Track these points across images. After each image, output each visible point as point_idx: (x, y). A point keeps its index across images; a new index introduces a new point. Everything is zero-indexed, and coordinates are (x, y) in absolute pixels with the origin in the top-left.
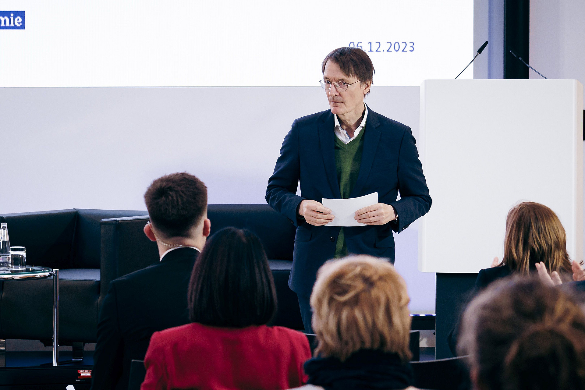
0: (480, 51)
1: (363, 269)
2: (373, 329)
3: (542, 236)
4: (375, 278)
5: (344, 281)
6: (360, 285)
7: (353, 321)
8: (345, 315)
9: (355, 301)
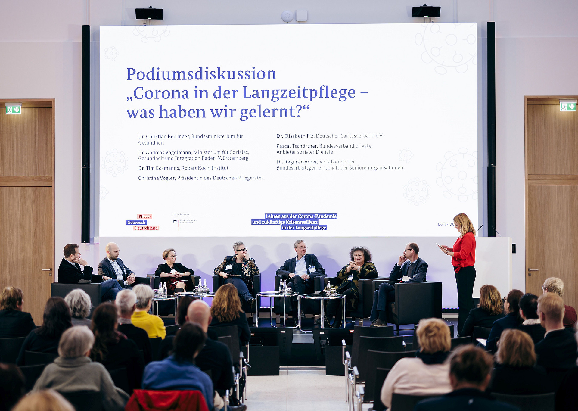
0: (480, 228)
1: (436, 324)
2: (441, 344)
3: (494, 295)
4: (440, 327)
5: (431, 329)
6: (435, 330)
7: (434, 342)
8: (432, 339)
9: (435, 335)
